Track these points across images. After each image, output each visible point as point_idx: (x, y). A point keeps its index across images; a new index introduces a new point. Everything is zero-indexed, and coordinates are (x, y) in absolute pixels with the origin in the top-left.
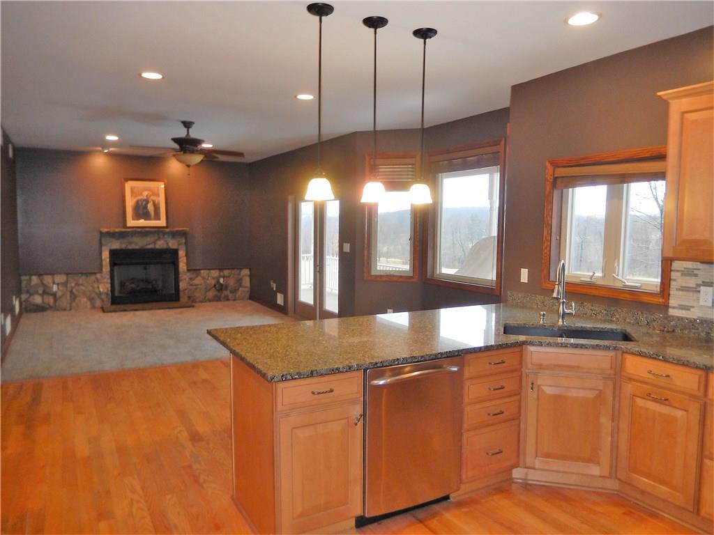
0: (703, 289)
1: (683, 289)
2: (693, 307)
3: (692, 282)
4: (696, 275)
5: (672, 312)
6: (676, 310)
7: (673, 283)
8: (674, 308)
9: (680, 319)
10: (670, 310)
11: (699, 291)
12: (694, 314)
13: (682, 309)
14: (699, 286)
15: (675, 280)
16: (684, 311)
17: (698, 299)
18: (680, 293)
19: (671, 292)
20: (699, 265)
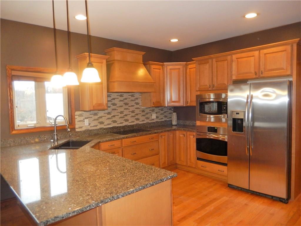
0: (85, 120)
1: (80, 121)
2: (83, 127)
3: (82, 118)
4: (83, 116)
5: (77, 130)
6: (78, 129)
7: (76, 120)
8: (77, 128)
9: (81, 131)
10: (76, 129)
11: (84, 121)
12: (83, 129)
13: (80, 128)
14: (84, 119)
15: (76, 119)
16: (81, 129)
17: (84, 124)
18: (79, 123)
19: (76, 123)
20: (83, 112)
